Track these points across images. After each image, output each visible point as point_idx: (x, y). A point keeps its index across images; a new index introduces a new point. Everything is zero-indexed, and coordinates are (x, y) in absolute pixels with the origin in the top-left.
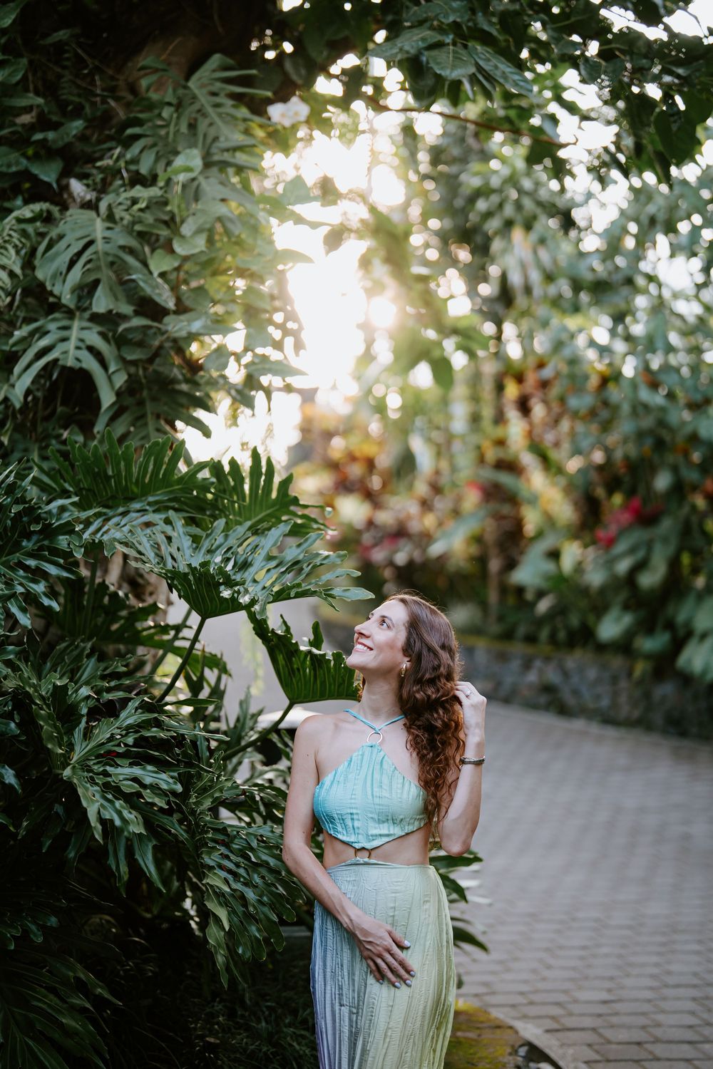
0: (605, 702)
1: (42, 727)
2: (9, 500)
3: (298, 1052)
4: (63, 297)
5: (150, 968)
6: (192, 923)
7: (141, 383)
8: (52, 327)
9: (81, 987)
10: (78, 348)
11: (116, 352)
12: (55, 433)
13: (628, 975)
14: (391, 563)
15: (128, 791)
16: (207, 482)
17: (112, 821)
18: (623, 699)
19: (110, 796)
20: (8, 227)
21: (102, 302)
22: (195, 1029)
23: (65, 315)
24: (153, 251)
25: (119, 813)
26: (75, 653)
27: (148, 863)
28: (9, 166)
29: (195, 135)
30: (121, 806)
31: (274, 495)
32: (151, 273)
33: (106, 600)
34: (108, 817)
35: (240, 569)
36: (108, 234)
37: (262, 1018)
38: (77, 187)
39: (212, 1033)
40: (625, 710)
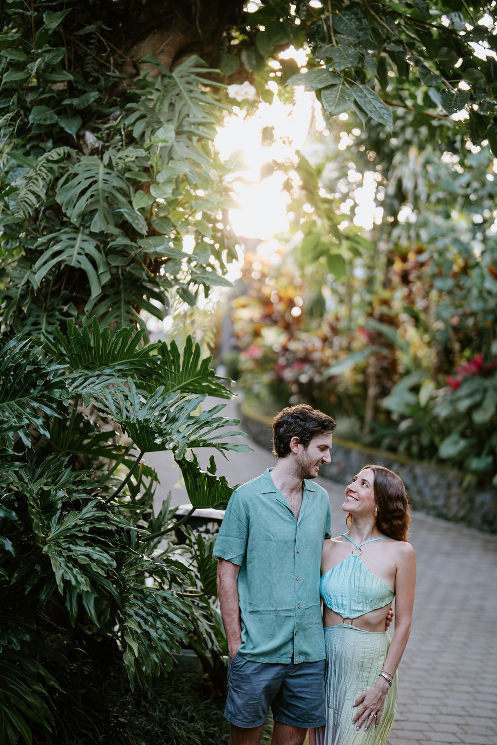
0: (440, 502)
1: (33, 520)
2: (24, 361)
3: (178, 734)
4: (72, 218)
5: (87, 670)
6: (118, 641)
7: (119, 279)
8: (64, 237)
9: (41, 680)
10: (79, 254)
11: (105, 259)
12: (58, 307)
13: (417, 704)
14: (297, 382)
15: (82, 562)
16: (155, 357)
17: (70, 582)
18: (454, 500)
19: (70, 565)
20: (40, 163)
21: (98, 225)
22: (112, 711)
23: (73, 230)
24: (136, 191)
25: (75, 577)
26: (58, 463)
27: (91, 608)
28: (45, 120)
29: (173, 110)
30: (77, 573)
31: (199, 368)
32: (133, 208)
33: (82, 425)
34: (68, 579)
35: (169, 423)
36: (106, 177)
37: (157, 709)
38: (90, 137)
39: (123, 715)
40: (454, 509)
